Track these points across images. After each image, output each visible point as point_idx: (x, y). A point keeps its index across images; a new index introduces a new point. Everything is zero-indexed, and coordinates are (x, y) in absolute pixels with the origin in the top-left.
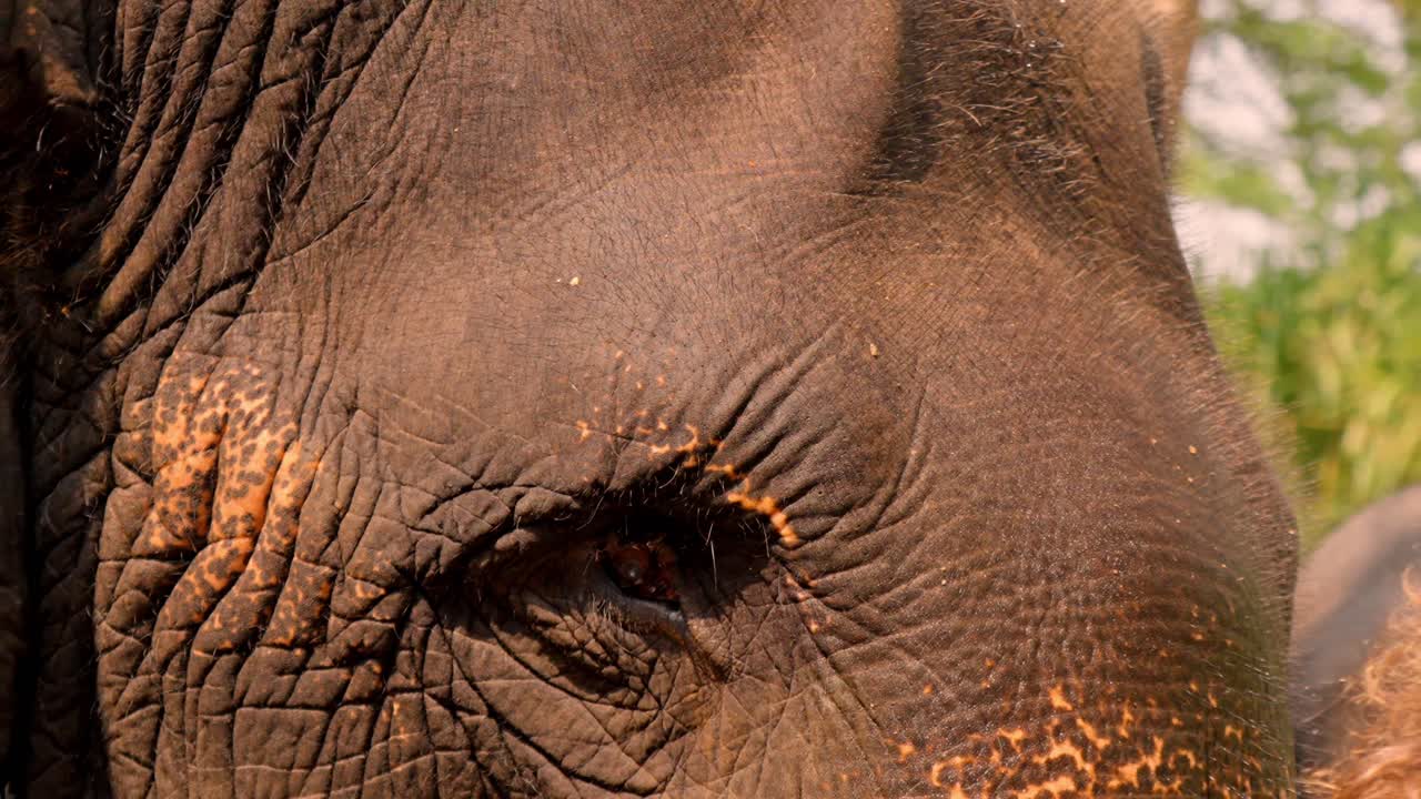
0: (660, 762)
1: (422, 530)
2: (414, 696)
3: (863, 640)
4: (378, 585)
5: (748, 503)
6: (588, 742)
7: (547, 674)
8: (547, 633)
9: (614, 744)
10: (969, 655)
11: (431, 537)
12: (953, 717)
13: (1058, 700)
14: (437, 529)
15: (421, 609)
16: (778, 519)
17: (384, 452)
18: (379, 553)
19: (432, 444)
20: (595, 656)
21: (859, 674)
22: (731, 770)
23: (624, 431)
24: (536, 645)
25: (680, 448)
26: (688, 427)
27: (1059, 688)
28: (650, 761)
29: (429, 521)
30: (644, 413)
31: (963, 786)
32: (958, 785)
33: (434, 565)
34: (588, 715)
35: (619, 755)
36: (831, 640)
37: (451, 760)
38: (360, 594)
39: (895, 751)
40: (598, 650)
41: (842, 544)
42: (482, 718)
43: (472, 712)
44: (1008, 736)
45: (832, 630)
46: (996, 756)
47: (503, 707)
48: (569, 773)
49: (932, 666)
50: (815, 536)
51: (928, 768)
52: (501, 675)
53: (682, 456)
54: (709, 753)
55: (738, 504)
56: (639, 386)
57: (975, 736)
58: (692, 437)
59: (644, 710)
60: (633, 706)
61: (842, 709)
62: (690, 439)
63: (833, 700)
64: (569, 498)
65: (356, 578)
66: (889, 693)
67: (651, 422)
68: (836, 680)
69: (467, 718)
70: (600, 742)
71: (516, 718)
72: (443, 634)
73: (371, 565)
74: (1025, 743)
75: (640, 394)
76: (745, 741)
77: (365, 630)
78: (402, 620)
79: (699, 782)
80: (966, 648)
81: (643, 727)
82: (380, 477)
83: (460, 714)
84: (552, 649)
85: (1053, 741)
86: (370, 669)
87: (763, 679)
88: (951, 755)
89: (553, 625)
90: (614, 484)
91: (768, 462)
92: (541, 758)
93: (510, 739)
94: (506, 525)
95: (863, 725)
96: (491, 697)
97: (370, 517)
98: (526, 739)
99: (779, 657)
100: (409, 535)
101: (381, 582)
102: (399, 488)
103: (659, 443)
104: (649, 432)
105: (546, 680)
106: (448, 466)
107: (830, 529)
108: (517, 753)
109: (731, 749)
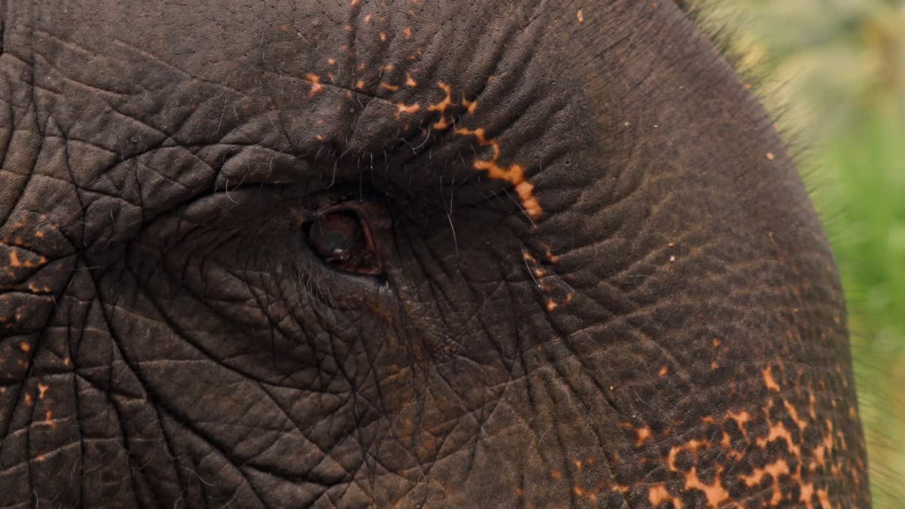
0: (349, 450)
1: (97, 191)
2: (67, 377)
3: (602, 319)
4: (39, 253)
5: (496, 172)
6: (268, 427)
7: (220, 354)
8: (232, 309)
9: (297, 430)
10: (699, 335)
11: (106, 199)
12: (686, 400)
13: (770, 383)
14: (114, 191)
15: (82, 281)
16: (525, 189)
17: (43, 102)
18: (43, 217)
19: (110, 94)
20: (286, 333)
21: (598, 354)
22: (432, 458)
23: (365, 86)
24: (213, 321)
25: (432, 108)
26: (441, 85)
27: (769, 369)
28: (339, 448)
29: (104, 182)
30: (389, 67)
31: (697, 471)
32: (693, 469)
33: (108, 231)
34: (267, 397)
35: (302, 441)
36: (567, 319)
37: (101, 448)
38: (15, 262)
39: (633, 436)
40: (295, 328)
41: (587, 218)
42: (142, 401)
43: (130, 396)
44: (735, 417)
45: (572, 309)
46: (726, 439)
47: (169, 389)
48: (238, 461)
49: (667, 347)
50: (562, 208)
51: (665, 453)
52: (168, 355)
53: (435, 116)
54: (407, 440)
55: (485, 172)
56: (383, 38)
57: (709, 419)
58: (444, 96)
59: (336, 393)
60: (323, 389)
61: (577, 393)
62: (443, 99)
63: (567, 383)
64: (292, 158)
65: (10, 244)
66: (627, 376)
67: (398, 78)
68: (573, 361)
69: (125, 402)
70: (283, 428)
71: (182, 403)
72: (103, 309)
73: (32, 230)
74: (749, 425)
75: (384, 46)
76: (453, 427)
77: (18, 303)
78: (61, 291)
79: (393, 470)
80: (697, 327)
81: (332, 411)
82: (40, 131)
83: (118, 397)
84: (233, 325)
85: (770, 423)
86: (17, 347)
87: (479, 361)
88: (687, 439)
89: (241, 300)
90: (353, 143)
91: (519, 127)
92: (205, 446)
93: (171, 425)
94: (208, 188)
95: (602, 409)
96: (155, 379)
97: (29, 176)
98: (189, 424)
99: (502, 336)
100: (79, 196)
101: (43, 249)
102: (64, 143)
103: (407, 102)
104: (395, 88)
105: (219, 362)
106: (129, 119)
107: (575, 202)
108: (178, 440)
109: (437, 435)
